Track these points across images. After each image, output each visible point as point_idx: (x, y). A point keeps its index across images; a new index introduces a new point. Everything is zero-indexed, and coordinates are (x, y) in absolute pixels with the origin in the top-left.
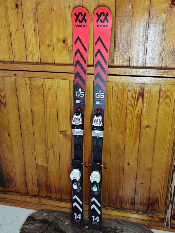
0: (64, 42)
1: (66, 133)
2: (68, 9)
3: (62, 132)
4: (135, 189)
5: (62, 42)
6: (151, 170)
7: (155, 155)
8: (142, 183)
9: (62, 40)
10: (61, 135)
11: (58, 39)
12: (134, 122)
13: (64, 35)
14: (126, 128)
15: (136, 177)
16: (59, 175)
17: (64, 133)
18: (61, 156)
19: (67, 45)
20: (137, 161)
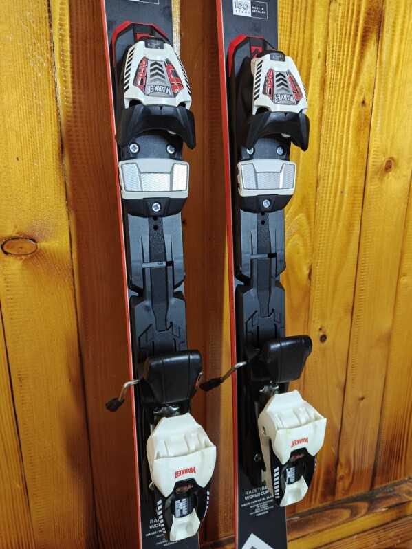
1: (42, 244)
3: (18, 244)
4: (339, 427)
6: (388, 339)
7: (404, 280)
8: (362, 399)
10: (9, 259)
12: (346, 151)
14: (318, 181)
15: (343, 380)
16: (18, 486)
17: (28, 246)
18: (20, 379)
20: (349, 317)
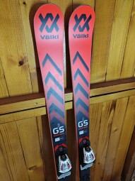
0: (21, 63)
2: (22, 7)
5: (18, 64)
7: (119, 148)
9: (17, 61)
11: (11, 61)
13: (20, 53)
19: (26, 68)
